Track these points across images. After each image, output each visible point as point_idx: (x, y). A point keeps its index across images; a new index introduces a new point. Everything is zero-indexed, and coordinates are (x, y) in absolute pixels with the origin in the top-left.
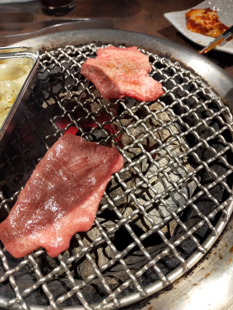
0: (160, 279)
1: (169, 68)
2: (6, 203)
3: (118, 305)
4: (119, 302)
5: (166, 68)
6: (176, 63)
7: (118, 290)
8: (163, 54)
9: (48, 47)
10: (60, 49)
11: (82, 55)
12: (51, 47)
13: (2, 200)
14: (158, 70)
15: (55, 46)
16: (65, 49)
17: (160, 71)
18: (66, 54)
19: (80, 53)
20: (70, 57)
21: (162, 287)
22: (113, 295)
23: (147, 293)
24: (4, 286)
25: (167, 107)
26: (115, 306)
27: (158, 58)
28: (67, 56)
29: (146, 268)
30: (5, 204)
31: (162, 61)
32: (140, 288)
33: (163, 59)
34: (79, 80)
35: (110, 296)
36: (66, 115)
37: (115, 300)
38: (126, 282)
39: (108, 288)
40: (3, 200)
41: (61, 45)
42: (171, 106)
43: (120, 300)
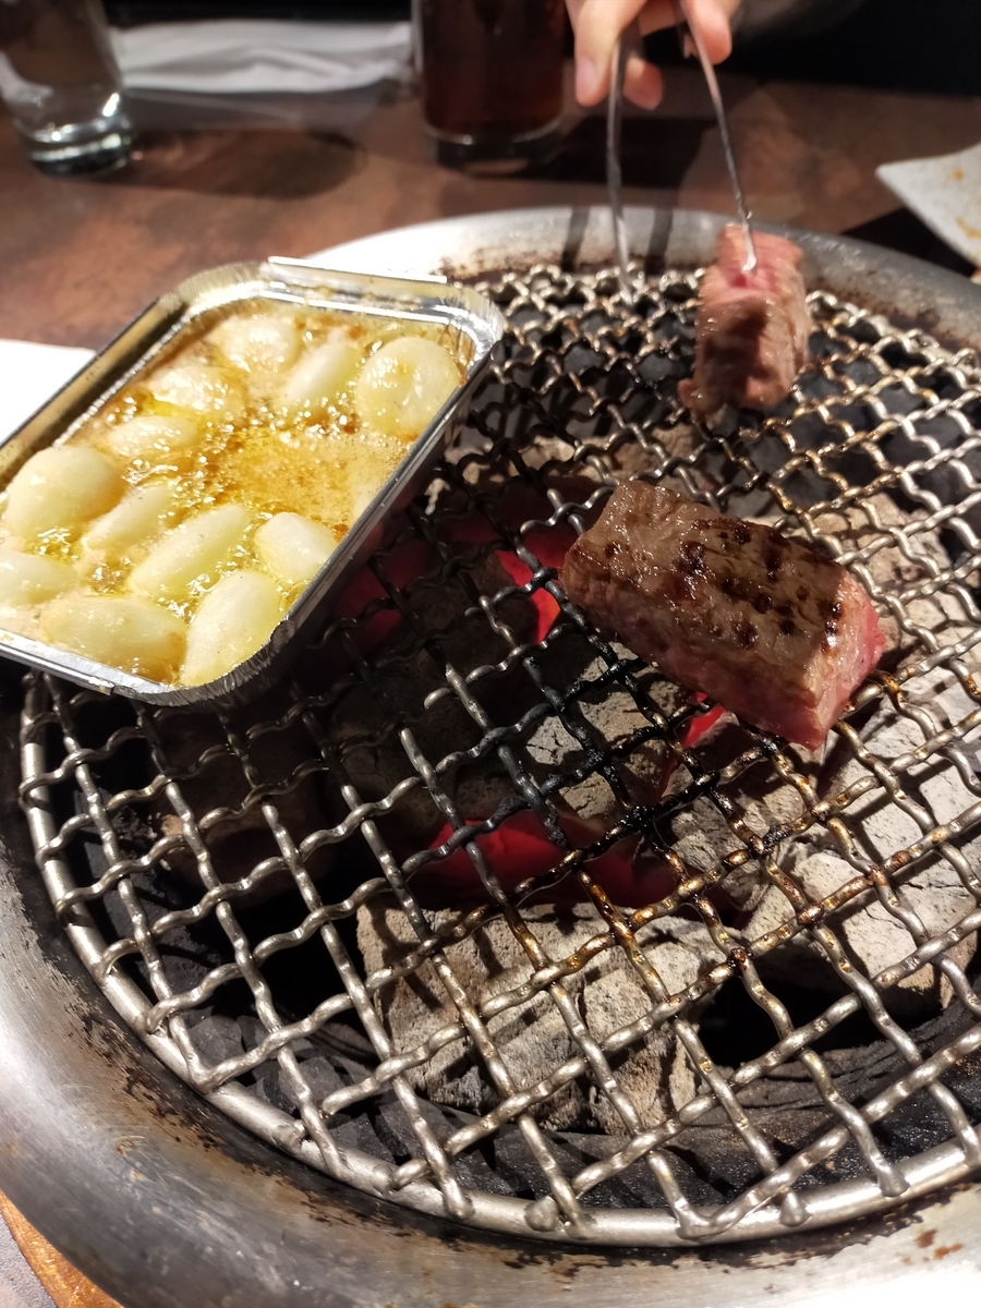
0: (955, 1136)
1: (939, 370)
2: (366, 817)
3: (798, 1218)
4: (802, 1206)
5: (927, 368)
6: (964, 352)
7: (800, 1163)
8: (904, 316)
9: (463, 267)
10: (509, 278)
11: (600, 304)
12: (473, 269)
13: (352, 808)
14: (899, 373)
15: (489, 266)
16: (528, 280)
17: (907, 378)
18: (535, 298)
19: (590, 295)
20: (553, 310)
21: (965, 1168)
22: (782, 1178)
23: (906, 1186)
24: (351, 1124)
25: (948, 510)
26: (788, 1220)
27: (891, 330)
28: (541, 305)
29: (901, 1090)
30: (361, 823)
31: (907, 342)
32: (881, 1161)
33: (913, 333)
34: (599, 396)
35: (774, 1180)
36: (564, 519)
37: (792, 1200)
38: (833, 1134)
39: (763, 1150)
40: (355, 809)
41: (511, 262)
42: (961, 508)
43: (808, 1202)
